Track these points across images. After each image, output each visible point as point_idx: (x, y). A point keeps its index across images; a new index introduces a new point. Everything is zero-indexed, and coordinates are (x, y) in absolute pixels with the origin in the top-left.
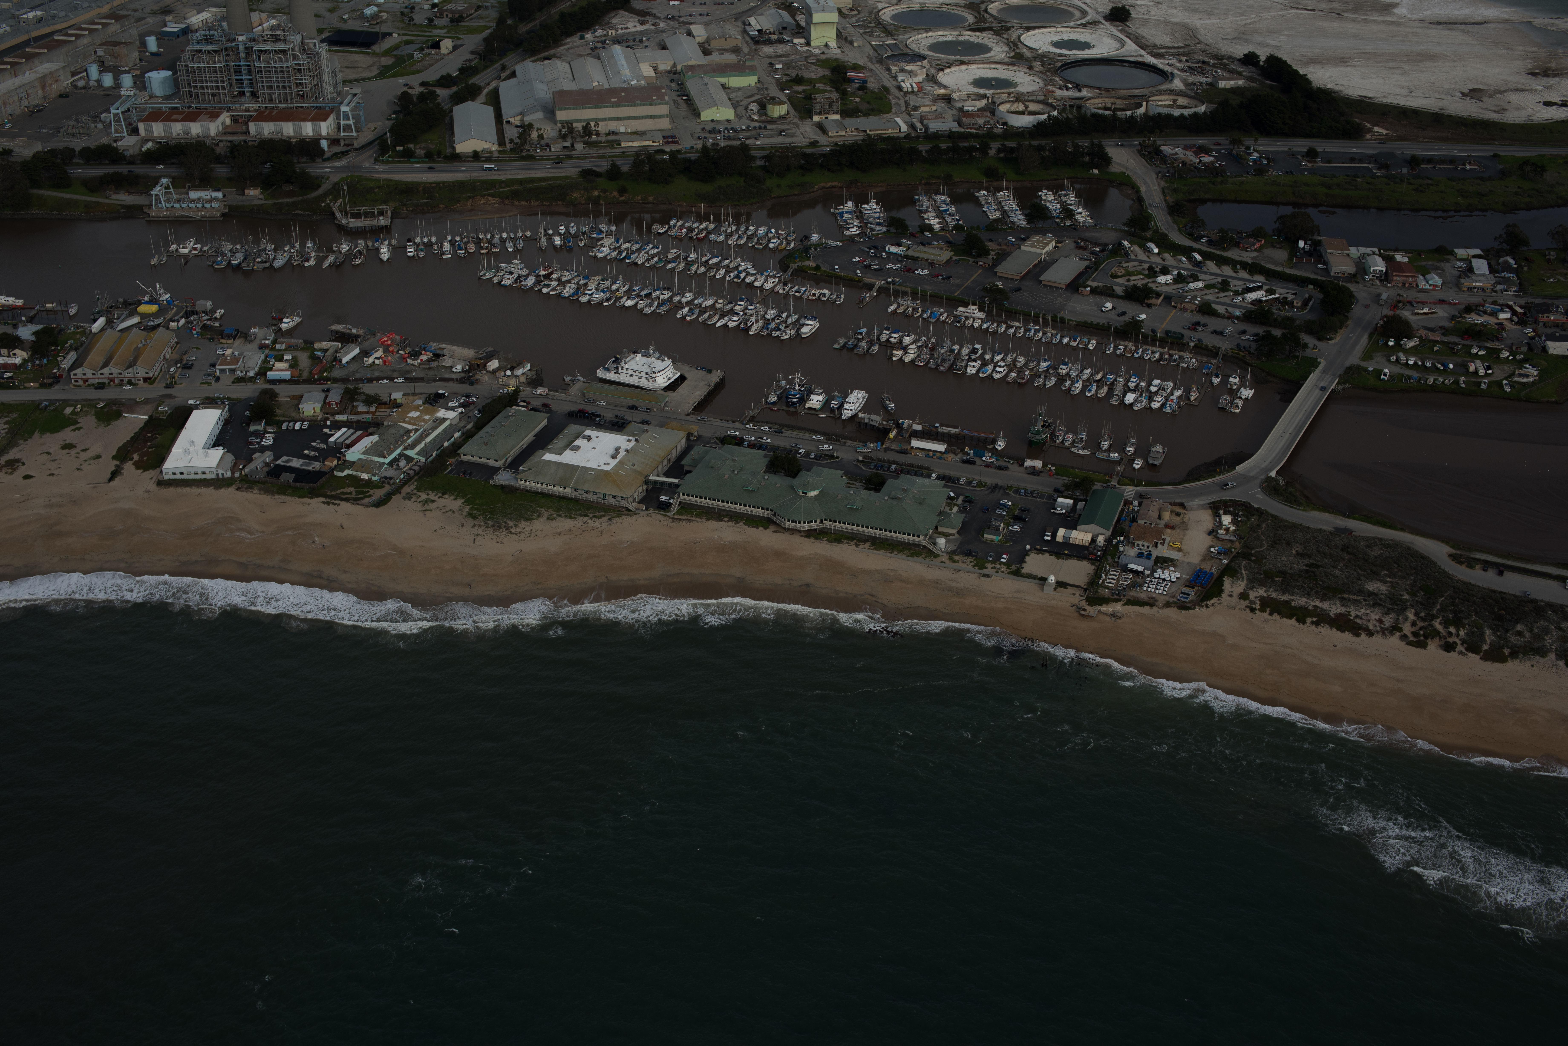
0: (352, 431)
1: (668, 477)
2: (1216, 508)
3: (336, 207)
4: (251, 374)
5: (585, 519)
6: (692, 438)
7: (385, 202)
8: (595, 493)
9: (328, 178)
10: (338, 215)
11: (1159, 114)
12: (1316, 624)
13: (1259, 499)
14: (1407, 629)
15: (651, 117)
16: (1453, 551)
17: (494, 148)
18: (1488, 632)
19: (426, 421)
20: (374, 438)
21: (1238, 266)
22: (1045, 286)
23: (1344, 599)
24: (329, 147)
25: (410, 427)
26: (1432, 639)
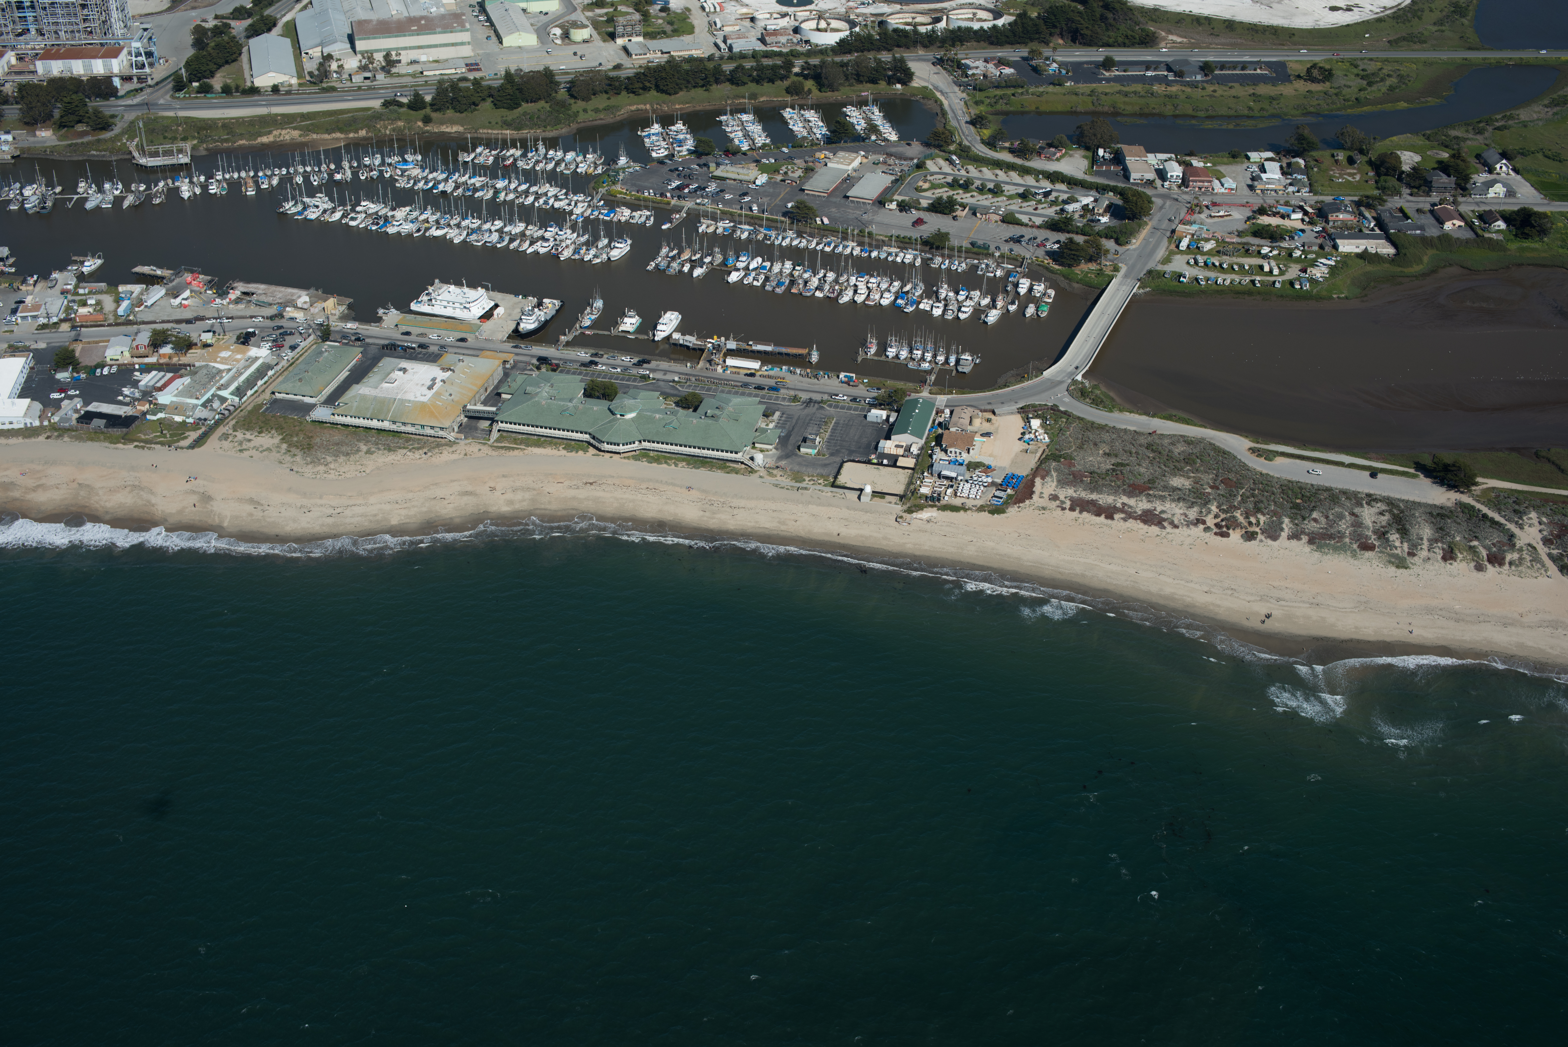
0: (162, 373)
1: (485, 405)
2: (1026, 413)
3: (132, 146)
4: (55, 320)
5: (405, 451)
6: (508, 366)
7: (184, 139)
8: (413, 425)
9: (123, 117)
10: (136, 154)
11: (959, 28)
12: (1125, 520)
13: (1067, 403)
14: (1210, 521)
15: (453, 45)
16: (1253, 445)
17: (294, 81)
18: (1286, 520)
19: (238, 361)
20: (187, 380)
21: (1041, 176)
22: (852, 202)
23: (1150, 495)
24: (122, 85)
25: (222, 367)
26: (1234, 529)
